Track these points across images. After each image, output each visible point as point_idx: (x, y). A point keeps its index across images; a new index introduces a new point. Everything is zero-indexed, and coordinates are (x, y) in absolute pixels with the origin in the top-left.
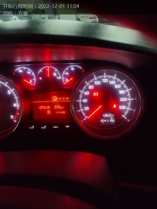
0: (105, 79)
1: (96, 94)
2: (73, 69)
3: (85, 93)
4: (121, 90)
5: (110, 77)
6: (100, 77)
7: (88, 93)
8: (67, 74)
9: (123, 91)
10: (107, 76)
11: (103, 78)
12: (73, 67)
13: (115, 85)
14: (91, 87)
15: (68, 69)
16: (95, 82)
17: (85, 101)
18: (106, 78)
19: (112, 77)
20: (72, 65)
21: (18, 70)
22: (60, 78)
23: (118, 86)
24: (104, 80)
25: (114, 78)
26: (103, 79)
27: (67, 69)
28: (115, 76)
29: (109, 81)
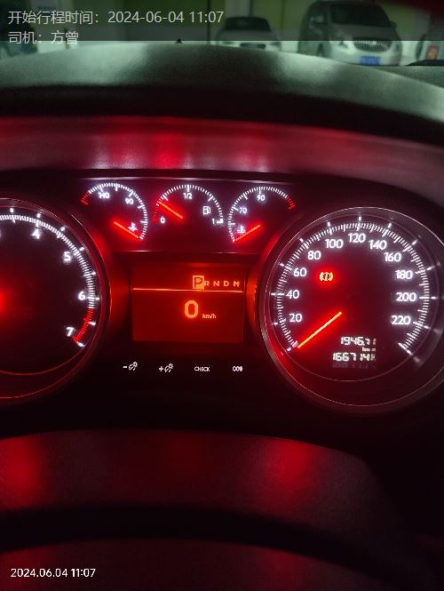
0: (359, 232)
1: (326, 277)
2: (261, 198)
3: (296, 271)
4: (401, 269)
5: (373, 228)
6: (344, 227)
7: (303, 273)
8: (244, 210)
9: (407, 270)
10: (366, 226)
11: (353, 230)
12: (265, 192)
13: (387, 253)
14: (314, 255)
15: (248, 196)
16: (327, 240)
17: (294, 294)
18: (362, 230)
19: (379, 229)
20: (261, 185)
21: (97, 192)
22: (221, 221)
23: (393, 255)
24: (354, 237)
25: (386, 232)
26: (351, 235)
27: (245, 196)
28: (390, 225)
29: (368, 239)
